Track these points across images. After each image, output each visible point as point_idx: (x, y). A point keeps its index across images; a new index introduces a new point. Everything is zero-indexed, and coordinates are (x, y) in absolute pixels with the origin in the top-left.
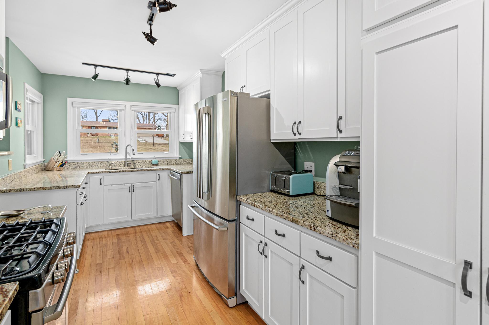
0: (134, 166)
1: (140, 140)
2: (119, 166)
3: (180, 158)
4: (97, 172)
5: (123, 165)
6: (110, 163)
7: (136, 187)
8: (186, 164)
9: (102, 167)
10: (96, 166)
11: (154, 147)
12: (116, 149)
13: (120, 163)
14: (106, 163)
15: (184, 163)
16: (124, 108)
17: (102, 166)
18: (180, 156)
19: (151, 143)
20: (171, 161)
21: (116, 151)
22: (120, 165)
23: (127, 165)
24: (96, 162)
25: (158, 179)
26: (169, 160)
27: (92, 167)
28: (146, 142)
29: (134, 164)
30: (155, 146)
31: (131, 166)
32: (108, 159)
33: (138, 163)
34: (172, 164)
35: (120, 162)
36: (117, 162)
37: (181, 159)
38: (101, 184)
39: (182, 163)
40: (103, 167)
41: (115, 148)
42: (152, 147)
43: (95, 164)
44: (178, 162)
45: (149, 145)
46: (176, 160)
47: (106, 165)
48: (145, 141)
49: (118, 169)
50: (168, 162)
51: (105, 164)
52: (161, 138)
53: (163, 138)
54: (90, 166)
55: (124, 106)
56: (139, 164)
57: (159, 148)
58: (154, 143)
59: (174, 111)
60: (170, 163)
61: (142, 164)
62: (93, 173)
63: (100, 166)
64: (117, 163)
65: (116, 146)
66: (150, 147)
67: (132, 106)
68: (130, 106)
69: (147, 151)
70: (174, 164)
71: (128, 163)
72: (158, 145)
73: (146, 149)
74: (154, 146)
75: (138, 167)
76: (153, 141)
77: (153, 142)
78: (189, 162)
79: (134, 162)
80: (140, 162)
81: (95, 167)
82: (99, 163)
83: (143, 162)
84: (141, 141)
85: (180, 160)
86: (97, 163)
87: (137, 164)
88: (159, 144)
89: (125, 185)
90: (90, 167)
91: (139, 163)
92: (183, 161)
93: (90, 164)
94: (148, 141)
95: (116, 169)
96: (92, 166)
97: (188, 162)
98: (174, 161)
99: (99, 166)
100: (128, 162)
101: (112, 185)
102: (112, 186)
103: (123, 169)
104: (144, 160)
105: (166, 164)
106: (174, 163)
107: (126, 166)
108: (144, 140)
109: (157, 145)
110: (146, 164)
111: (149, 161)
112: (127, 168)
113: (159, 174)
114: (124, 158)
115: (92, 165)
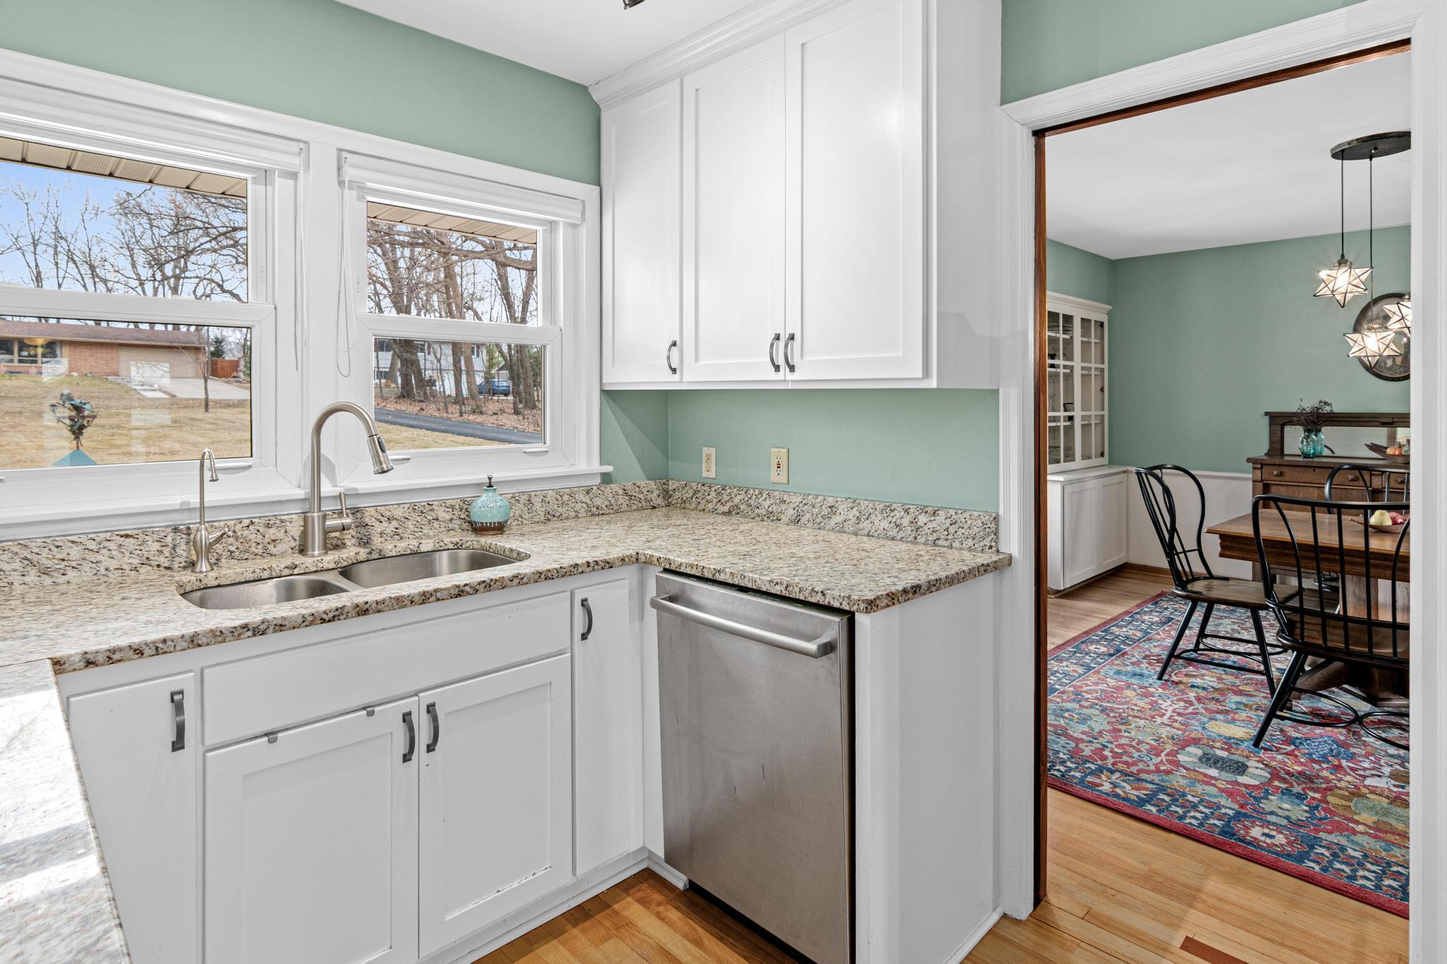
0: (365, 542)
1: (144, 390)
2: (260, 550)
3: (606, 479)
4: (138, 652)
5: (287, 545)
6: (205, 536)
7: (447, 714)
8: (635, 507)
9: (135, 569)
10: (86, 566)
11: (208, 415)
12: (72, 426)
13: (272, 531)
14: (169, 539)
15: (624, 507)
16: (294, 162)
17: (136, 562)
18: (609, 469)
19: (192, 399)
20: (566, 498)
21: (74, 433)
22: (271, 547)
23: (325, 539)
24: (84, 539)
25: (579, 628)
26: (557, 491)
27: (47, 581)
28: (167, 397)
29: (363, 531)
30: (214, 410)
31: (344, 545)
32: (185, 509)
33: (385, 524)
34: (573, 514)
35: (268, 526)
36: (247, 522)
37: (613, 486)
38: (178, 744)
39: (616, 507)
40: (144, 569)
41: (68, 422)
42: (200, 414)
43: (75, 552)
44: (598, 502)
45: (185, 407)
46: (588, 493)
47: (167, 551)
48: (165, 392)
49: (266, 575)
50: (553, 506)
51: (157, 546)
52: (228, 382)
53: (237, 382)
54: (33, 572)
55: (294, 147)
56: (390, 528)
57: (230, 418)
58: (207, 399)
59: (579, 215)
60: (560, 509)
61: (410, 524)
62: (101, 658)
63: (113, 564)
64: (250, 534)
65: (73, 413)
66: (189, 413)
67: (345, 154)
68: (335, 153)
69: (185, 429)
70: (582, 513)
71: (326, 532)
72: (224, 407)
73: (180, 422)
74: (207, 410)
75: (390, 547)
76: (206, 393)
77: (203, 396)
78: (650, 496)
79: (359, 515)
80: (398, 513)
81: (71, 574)
82: (112, 545)
83: (415, 516)
84: (150, 395)
85: (608, 489)
86: (92, 545)
87: (378, 528)
88: (228, 405)
89: (371, 714)
90: (26, 579)
91: (395, 523)
92: (621, 492)
93: (26, 553)
94: (176, 394)
95: (250, 577)
96: (45, 572)
97: (641, 496)
98: (582, 497)
99: (107, 562)
100: (328, 523)
101: (271, 735)
102: (270, 741)
103: (296, 571)
104: (423, 498)
105: (542, 514)
106: (578, 506)
107: (316, 553)
108: (160, 390)
109: (220, 407)
110: (436, 524)
111: (453, 507)
112: (326, 566)
113: (584, 602)
114: (301, 493)
115: (49, 563)
